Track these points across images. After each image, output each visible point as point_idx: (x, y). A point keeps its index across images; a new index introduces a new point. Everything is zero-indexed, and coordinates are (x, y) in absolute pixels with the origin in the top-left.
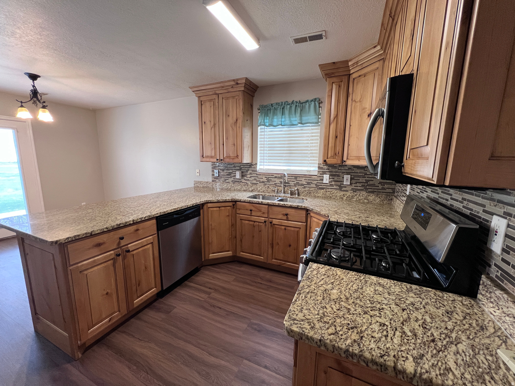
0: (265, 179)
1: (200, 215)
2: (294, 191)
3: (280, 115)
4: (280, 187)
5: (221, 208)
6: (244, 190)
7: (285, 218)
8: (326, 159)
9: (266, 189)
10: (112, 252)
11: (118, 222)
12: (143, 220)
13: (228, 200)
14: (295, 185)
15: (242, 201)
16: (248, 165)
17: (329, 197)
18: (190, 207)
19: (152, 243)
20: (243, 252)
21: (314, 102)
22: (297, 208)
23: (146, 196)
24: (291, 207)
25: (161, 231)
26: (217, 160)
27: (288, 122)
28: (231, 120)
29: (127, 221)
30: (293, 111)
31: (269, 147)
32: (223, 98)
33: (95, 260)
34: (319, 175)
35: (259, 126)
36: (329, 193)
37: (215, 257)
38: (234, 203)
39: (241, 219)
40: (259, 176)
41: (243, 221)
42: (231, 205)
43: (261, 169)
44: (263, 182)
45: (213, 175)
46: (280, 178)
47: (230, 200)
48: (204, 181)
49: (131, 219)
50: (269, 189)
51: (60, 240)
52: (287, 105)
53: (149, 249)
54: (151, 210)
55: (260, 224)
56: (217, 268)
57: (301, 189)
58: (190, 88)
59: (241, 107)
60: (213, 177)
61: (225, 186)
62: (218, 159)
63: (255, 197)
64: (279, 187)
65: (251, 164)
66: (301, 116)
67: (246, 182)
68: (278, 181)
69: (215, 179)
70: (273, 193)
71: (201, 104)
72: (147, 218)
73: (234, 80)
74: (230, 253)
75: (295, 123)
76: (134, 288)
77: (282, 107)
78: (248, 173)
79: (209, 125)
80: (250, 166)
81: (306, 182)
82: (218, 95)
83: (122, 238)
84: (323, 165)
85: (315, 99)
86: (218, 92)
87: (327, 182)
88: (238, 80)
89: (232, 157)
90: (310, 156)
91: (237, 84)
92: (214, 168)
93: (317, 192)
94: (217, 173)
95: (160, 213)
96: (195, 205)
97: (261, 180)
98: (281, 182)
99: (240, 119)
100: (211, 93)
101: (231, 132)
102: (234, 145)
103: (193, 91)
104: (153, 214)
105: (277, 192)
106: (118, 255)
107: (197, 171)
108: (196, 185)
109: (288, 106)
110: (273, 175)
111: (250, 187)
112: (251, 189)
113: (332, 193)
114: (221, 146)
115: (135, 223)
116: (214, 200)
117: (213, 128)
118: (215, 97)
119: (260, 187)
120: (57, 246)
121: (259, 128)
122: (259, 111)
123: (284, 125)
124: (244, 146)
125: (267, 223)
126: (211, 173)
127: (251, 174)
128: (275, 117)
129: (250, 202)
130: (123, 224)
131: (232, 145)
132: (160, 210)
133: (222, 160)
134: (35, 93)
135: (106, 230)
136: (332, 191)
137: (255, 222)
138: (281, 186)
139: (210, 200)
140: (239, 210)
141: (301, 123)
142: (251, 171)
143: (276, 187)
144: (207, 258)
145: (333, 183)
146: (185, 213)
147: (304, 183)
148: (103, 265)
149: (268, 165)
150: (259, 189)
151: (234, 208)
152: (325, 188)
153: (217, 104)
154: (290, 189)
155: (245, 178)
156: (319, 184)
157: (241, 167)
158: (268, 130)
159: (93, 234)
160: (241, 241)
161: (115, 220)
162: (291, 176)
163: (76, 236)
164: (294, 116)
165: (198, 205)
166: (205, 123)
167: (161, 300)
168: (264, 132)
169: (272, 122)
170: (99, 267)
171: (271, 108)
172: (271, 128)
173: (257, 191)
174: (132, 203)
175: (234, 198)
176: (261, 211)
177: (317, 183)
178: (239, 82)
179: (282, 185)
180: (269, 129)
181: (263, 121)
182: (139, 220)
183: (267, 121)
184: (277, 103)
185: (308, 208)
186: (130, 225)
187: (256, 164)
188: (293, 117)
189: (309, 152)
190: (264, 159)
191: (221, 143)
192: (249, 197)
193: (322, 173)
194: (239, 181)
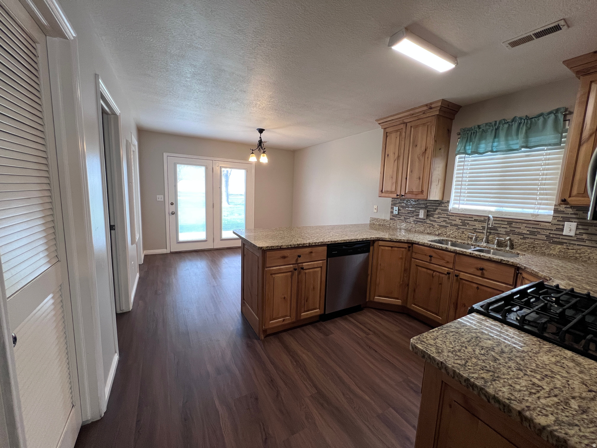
0: (458, 222)
1: (369, 252)
2: (503, 241)
3: (490, 139)
4: (481, 234)
5: (393, 248)
6: (428, 233)
7: (479, 273)
8: (567, 197)
9: (459, 234)
10: (292, 266)
11: (299, 243)
12: (317, 245)
13: (403, 241)
14: (507, 234)
15: (420, 243)
16: (437, 202)
17: (573, 258)
18: (360, 241)
19: (321, 267)
20: (415, 304)
21: (554, 114)
22: (500, 263)
23: (323, 227)
24: (490, 260)
25: (330, 258)
26: (397, 195)
27: (503, 146)
28: (419, 150)
29: (305, 243)
30: (513, 130)
31: (469, 181)
32: (411, 127)
33: (280, 268)
34: (555, 222)
35: (456, 155)
36: (574, 251)
37: (380, 301)
38: (410, 245)
39: (416, 265)
40: (450, 217)
41: (419, 268)
42: (406, 247)
43: (454, 208)
44: (456, 225)
45: (392, 212)
46: (484, 221)
47: (406, 241)
48: (381, 218)
49: (308, 242)
50: (464, 235)
51: (263, 247)
52: (505, 123)
53: (318, 271)
54: (324, 238)
55: (441, 275)
56: (382, 314)
57: (516, 239)
58: (377, 120)
59: (433, 134)
60: (392, 214)
61: (404, 225)
62: (399, 194)
63: (440, 242)
64: (479, 234)
65: (441, 202)
66: (527, 136)
67: (431, 223)
68: (478, 225)
69: (393, 217)
70: (469, 241)
71: (386, 135)
72: (320, 244)
73: (427, 105)
74: (398, 302)
75: (514, 147)
76: (303, 302)
77: (494, 128)
78: (437, 212)
79: (392, 157)
80: (440, 204)
81: (527, 231)
82: (406, 124)
83: (299, 256)
84: (565, 208)
85: (557, 111)
86: (406, 121)
87: (572, 234)
88: (431, 104)
89: (414, 193)
90: (540, 193)
91: (431, 108)
92: (394, 204)
93: (548, 247)
94: (396, 210)
95: (331, 241)
96: (365, 240)
97: (454, 222)
98: (484, 228)
99: (430, 148)
100: (399, 123)
101: (417, 164)
102: (419, 178)
103: (379, 124)
104: (325, 241)
105: (476, 240)
106: (295, 269)
107: (375, 207)
108: (371, 222)
109: (506, 126)
110: (472, 218)
111: (436, 230)
112: (437, 233)
113: (579, 251)
114: (404, 180)
115: (310, 246)
116: (386, 238)
117: (396, 161)
118: (403, 126)
119: (451, 231)
120: (261, 251)
121: (458, 156)
122: (459, 136)
123: (496, 152)
124: (433, 180)
125: (451, 275)
126: (390, 210)
127: (439, 213)
128: (484, 142)
129: (430, 247)
130: (301, 244)
131: (417, 178)
132: (331, 239)
133: (402, 196)
134: (260, 142)
135: (290, 247)
136: (580, 249)
137: (434, 271)
138: (483, 233)
139: (382, 238)
140: (416, 254)
141: (526, 147)
142: (440, 211)
143: (476, 233)
144: (372, 299)
145: (585, 236)
146: (354, 246)
147: (525, 232)
148: (285, 274)
149: (466, 204)
150: (448, 233)
151: (409, 250)
152: (566, 243)
153: (404, 134)
154: (497, 238)
155: (432, 218)
156: (555, 236)
157: (428, 204)
158: (470, 159)
159: (282, 247)
160: (415, 291)
161: (297, 241)
162: (501, 221)
163: (272, 246)
164: (515, 137)
165: (369, 240)
166: (388, 155)
167: (323, 323)
168: (464, 161)
169: (477, 148)
170: (282, 275)
171: (478, 131)
172: (476, 157)
173: (445, 236)
174: (311, 230)
175: (411, 239)
176: (444, 259)
177: (549, 233)
178: (433, 106)
179: (485, 232)
180: (472, 157)
181: (463, 148)
182: (314, 244)
183: (469, 148)
184: (486, 124)
185: (518, 265)
186: (306, 247)
187: (448, 202)
188: (513, 140)
189: (538, 187)
190: (460, 196)
191: (404, 176)
192: (432, 241)
193: (561, 219)
194: (423, 221)
